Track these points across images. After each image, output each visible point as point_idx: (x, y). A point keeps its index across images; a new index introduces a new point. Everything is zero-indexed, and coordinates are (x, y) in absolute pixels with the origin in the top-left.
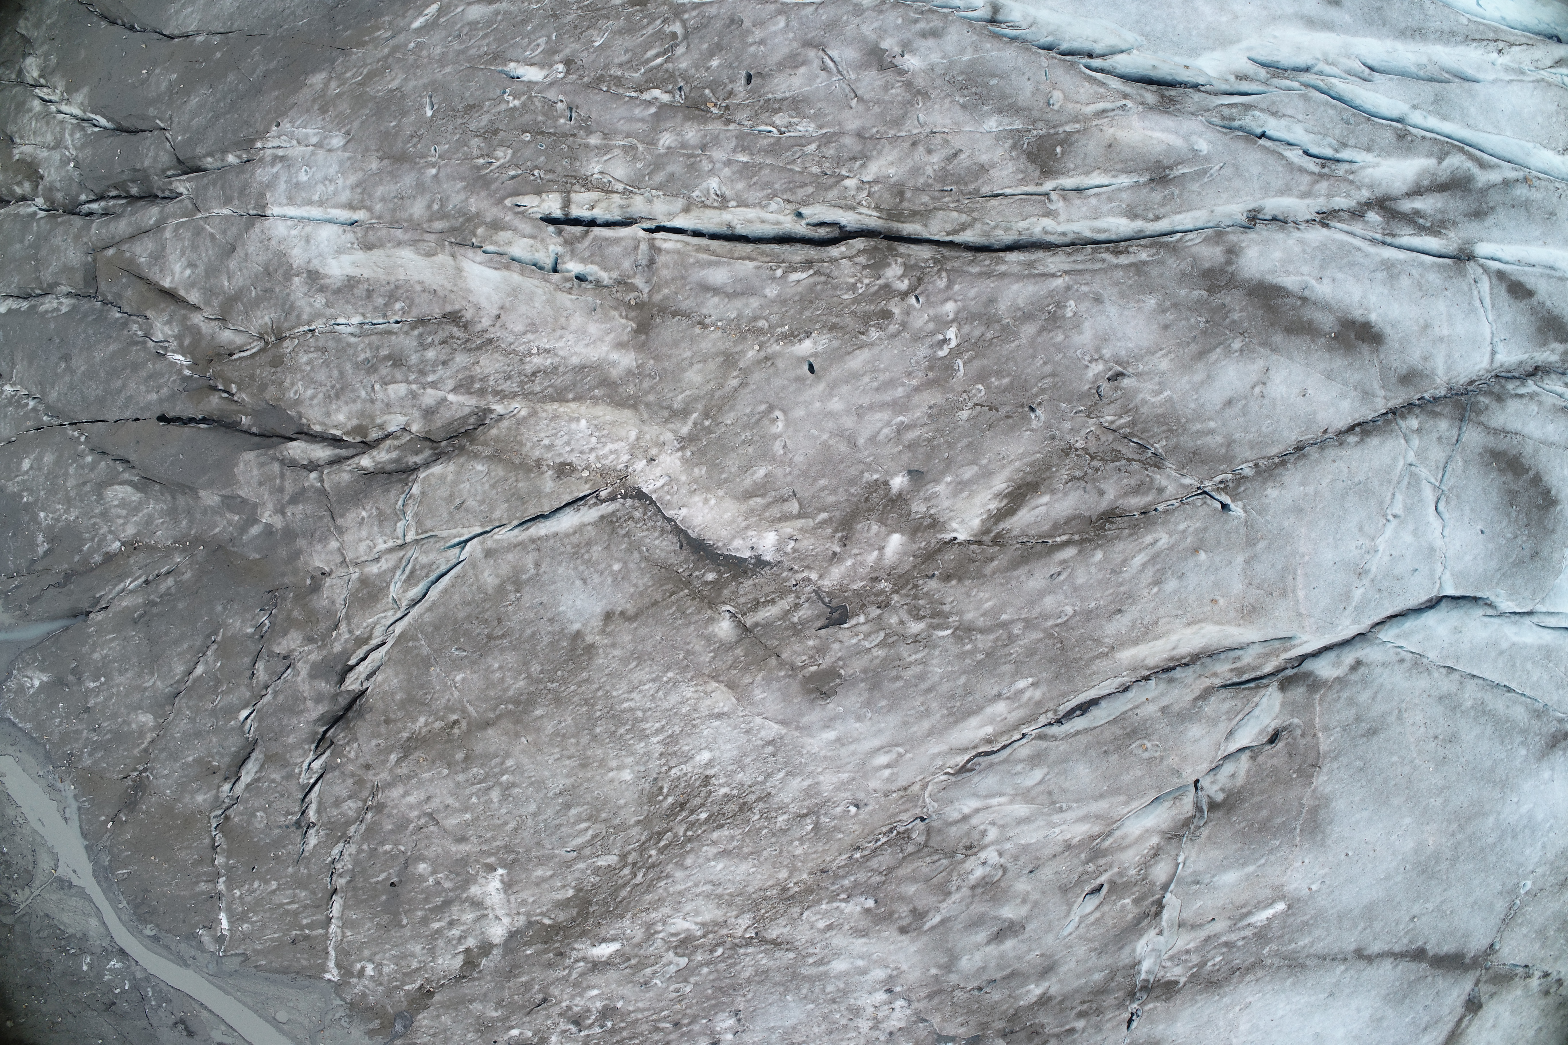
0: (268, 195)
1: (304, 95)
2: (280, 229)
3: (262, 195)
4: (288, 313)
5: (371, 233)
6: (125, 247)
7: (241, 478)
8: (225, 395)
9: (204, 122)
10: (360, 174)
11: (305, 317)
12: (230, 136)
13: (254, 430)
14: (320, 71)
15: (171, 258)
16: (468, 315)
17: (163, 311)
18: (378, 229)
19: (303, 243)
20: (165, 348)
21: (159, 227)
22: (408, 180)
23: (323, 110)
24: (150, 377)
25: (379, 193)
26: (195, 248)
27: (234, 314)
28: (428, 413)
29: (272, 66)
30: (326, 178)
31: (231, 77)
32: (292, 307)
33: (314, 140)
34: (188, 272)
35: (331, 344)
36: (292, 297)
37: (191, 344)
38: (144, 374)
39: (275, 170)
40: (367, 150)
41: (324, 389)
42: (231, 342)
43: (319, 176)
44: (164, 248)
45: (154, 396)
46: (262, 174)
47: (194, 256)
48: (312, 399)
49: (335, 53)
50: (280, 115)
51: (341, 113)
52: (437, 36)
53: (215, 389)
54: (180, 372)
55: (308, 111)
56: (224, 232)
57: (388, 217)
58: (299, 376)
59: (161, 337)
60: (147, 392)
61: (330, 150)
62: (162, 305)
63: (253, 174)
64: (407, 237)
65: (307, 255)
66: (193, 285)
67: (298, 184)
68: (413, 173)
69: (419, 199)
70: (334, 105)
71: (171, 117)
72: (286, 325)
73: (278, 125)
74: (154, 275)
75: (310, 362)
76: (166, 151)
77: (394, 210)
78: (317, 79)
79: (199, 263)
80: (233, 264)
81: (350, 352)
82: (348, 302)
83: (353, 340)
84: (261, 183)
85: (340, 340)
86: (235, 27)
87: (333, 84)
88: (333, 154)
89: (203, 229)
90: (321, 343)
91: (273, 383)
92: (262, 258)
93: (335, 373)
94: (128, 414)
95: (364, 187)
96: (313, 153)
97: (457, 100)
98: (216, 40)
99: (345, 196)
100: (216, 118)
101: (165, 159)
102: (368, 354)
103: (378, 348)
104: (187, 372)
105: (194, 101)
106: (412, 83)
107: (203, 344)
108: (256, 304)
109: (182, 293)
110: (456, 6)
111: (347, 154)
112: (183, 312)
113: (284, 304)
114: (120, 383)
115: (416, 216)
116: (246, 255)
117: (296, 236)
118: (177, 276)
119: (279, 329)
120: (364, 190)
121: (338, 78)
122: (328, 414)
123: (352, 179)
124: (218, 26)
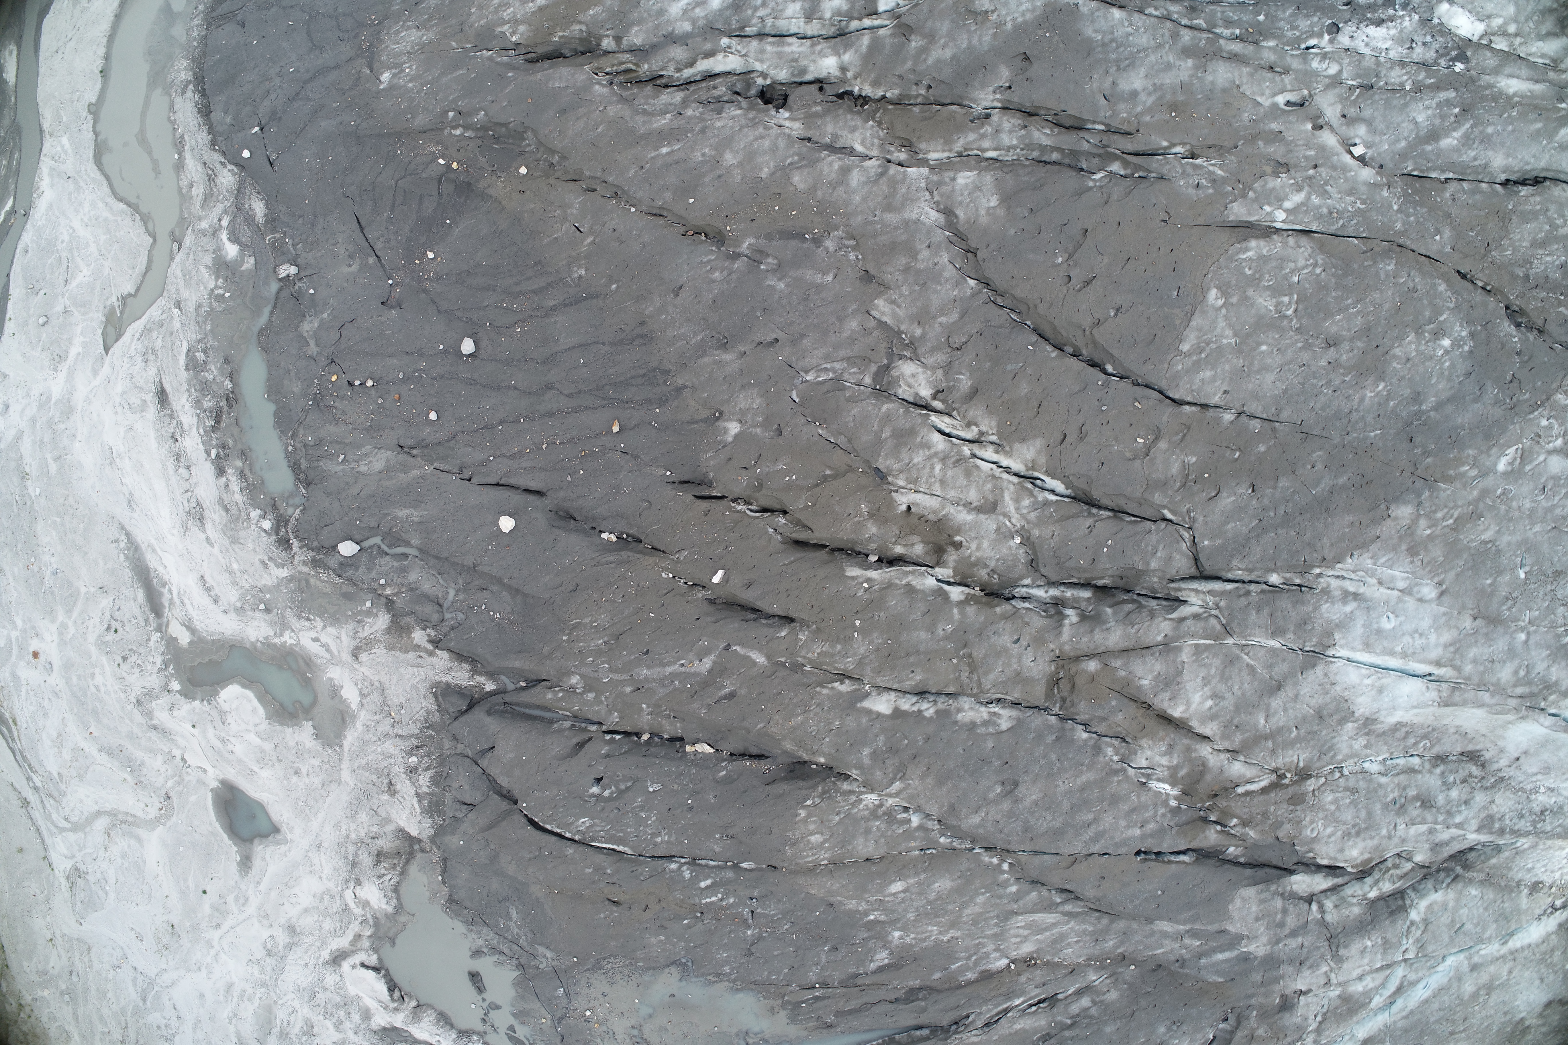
0: (1337, 636)
1: (1387, 529)
2: (1350, 676)
3: (1329, 634)
4: (1322, 754)
5: (1457, 693)
6: (1117, 663)
7: (1236, 915)
8: (1219, 828)
9: (1244, 530)
10: (1455, 633)
11: (1340, 757)
12: (1285, 556)
13: (1242, 860)
14: (1405, 503)
15: (1189, 686)
16: (1487, 755)
17: (1162, 739)
18: (1465, 691)
19: (1374, 692)
20: (1149, 777)
21: (1167, 646)
22: (1501, 644)
23: (1413, 552)
24: (1133, 810)
25: (1471, 655)
26: (1224, 677)
27: (1257, 750)
28: (1436, 847)
29: (1342, 480)
30: (1416, 631)
31: (1283, 483)
32: (1331, 748)
33: (1401, 585)
34: (1210, 703)
35: (1362, 784)
36: (1335, 740)
37: (1188, 775)
38: (1126, 807)
39: (1348, 609)
40: (1463, 607)
41: (1344, 827)
42: (1240, 777)
43: (1408, 627)
44: (1179, 673)
45: (1137, 832)
46: (1331, 611)
47: (1222, 688)
48: (1329, 837)
49: (1419, 483)
50: (1357, 547)
51: (1434, 560)
52: (1526, 488)
53: (1205, 820)
54: (1165, 803)
55: (1395, 549)
56: (1270, 667)
57: (1476, 680)
58: (1321, 815)
59: (1144, 763)
60: (1128, 827)
61: (1421, 600)
62: (1161, 734)
63: (1317, 608)
64: (1493, 701)
65: (1375, 705)
66: (1213, 718)
67: (1379, 632)
68: (1507, 637)
69: (1508, 664)
70: (1426, 549)
71: (1189, 511)
72: (1318, 764)
73: (1352, 555)
74: (1162, 702)
75: (1335, 801)
76: (1183, 554)
77: (1483, 673)
78: (1403, 512)
79: (1228, 695)
80: (1276, 703)
81: (1381, 792)
82: (1386, 744)
83: (1383, 780)
84: (1330, 622)
85: (1370, 781)
86: (1285, 415)
87: (1423, 523)
88: (1426, 606)
89: (1238, 658)
90: (1352, 783)
91: (1290, 821)
92: (1317, 701)
93: (1363, 814)
94: (1096, 848)
95: (1457, 647)
96: (1400, 600)
97: (1547, 565)
98: (1256, 425)
99: (1434, 654)
100: (1262, 529)
101: (1182, 563)
102: (1396, 794)
103: (1404, 789)
104: (1173, 803)
105: (1227, 501)
106: (1506, 539)
107: (1208, 778)
108: (1292, 744)
109: (1194, 724)
110: (1539, 454)
111: (1442, 609)
112: (1186, 741)
113: (1323, 746)
114: (1091, 816)
115: (1503, 681)
116: (1297, 696)
117: (1367, 686)
118: (1193, 707)
119: (1306, 768)
120: (1457, 651)
121: (1429, 516)
122: (1342, 850)
123: (1446, 637)
124: (1253, 407)
